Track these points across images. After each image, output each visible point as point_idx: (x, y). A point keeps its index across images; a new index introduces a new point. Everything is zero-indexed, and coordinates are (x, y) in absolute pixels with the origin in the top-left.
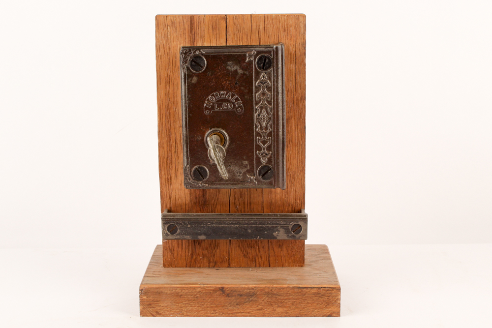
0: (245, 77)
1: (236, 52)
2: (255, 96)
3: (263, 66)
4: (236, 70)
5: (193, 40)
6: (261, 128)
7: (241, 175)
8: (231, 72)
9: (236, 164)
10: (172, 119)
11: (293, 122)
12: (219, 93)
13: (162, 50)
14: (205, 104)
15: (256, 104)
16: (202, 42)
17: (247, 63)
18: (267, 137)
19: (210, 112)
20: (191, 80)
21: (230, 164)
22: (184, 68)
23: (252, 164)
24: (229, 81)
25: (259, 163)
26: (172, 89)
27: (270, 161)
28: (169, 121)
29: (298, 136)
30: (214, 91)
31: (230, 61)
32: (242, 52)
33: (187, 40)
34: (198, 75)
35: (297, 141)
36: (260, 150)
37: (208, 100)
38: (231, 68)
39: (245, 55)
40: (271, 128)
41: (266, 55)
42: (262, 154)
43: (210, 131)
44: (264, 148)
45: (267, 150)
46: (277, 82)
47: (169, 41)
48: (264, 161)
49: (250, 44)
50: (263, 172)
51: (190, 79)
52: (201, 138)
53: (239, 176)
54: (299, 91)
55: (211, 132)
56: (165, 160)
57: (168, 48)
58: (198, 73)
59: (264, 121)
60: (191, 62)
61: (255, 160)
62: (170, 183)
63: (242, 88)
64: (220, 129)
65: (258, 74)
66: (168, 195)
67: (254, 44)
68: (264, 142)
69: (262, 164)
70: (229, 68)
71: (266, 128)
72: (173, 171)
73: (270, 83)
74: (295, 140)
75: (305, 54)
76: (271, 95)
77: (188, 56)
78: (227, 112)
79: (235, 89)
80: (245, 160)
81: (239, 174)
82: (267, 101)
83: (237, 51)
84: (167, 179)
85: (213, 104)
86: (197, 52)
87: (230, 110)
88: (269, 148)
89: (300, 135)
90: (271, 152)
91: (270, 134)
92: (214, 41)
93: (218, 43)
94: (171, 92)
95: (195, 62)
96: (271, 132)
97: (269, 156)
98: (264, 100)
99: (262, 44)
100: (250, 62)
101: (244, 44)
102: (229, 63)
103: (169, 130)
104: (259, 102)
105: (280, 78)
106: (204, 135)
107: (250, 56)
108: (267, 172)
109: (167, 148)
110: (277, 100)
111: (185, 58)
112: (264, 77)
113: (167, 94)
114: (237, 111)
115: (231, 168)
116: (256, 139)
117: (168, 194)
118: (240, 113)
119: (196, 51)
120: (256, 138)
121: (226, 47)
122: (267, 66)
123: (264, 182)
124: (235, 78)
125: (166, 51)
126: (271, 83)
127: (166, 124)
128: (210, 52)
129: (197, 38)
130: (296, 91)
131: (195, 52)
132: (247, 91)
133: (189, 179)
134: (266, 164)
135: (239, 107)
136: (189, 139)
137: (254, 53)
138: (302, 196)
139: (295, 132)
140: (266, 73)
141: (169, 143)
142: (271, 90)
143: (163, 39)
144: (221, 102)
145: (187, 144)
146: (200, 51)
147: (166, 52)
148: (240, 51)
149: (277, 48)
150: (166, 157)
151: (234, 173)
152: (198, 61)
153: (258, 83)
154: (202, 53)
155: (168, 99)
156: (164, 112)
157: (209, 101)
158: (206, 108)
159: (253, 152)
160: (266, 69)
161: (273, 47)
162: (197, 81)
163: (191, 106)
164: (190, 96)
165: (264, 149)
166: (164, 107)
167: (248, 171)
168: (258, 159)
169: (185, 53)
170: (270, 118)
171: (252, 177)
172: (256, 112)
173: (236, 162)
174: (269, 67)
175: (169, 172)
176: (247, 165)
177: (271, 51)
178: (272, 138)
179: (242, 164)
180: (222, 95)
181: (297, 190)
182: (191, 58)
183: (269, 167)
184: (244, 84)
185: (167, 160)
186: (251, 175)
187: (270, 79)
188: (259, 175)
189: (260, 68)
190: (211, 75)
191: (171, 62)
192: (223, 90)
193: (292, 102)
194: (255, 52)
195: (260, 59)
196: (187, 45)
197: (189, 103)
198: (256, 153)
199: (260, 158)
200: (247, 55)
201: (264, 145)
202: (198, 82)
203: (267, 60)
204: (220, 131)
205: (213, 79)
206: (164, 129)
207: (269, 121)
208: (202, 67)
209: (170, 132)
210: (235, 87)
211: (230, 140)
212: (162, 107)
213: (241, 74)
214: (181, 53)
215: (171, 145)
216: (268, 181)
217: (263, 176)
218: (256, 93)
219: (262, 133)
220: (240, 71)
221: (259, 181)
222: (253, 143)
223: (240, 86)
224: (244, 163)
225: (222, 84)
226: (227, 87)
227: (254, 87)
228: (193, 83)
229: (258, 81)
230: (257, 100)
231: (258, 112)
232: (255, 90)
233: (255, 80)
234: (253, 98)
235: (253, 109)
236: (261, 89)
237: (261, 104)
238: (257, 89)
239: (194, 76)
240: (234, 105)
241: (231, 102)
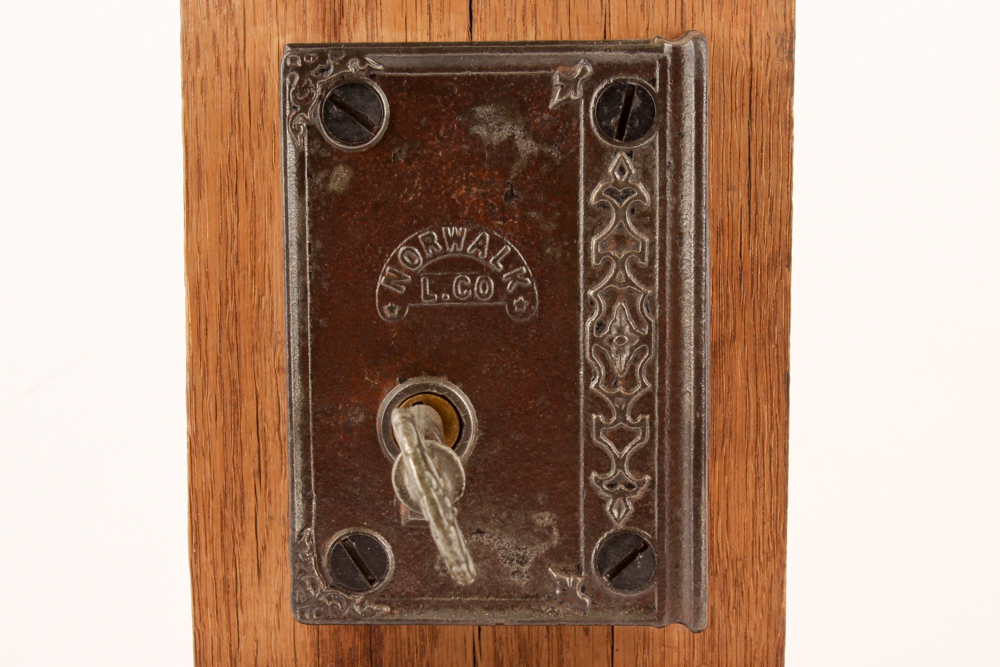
0: (544, 168)
1: (509, 68)
2: (587, 245)
3: (622, 124)
4: (511, 140)
5: (336, 17)
6: (610, 378)
7: (526, 568)
8: (490, 147)
9: (503, 526)
10: (245, 339)
11: (738, 357)
12: (440, 234)
13: (208, 56)
14: (382, 280)
15: (591, 280)
16: (372, 27)
17: (553, 113)
18: (634, 417)
19: (401, 312)
20: (327, 180)
21: (479, 524)
22: (296, 131)
23: (569, 529)
24: (480, 184)
25: (599, 520)
26: (245, 215)
27: (642, 512)
28: (234, 347)
29: (758, 414)
30: (419, 227)
31: (484, 103)
32: (536, 69)
33: (310, 17)
34: (352, 161)
35: (752, 435)
36: (603, 468)
37: (394, 262)
38: (490, 131)
39: (546, 81)
40: (651, 379)
41: (634, 80)
42: (611, 486)
43: (399, 388)
44: (620, 462)
45: (631, 469)
46: (677, 191)
47: (239, 21)
48: (619, 514)
49: (565, 38)
50: (615, 559)
51: (322, 175)
52: (361, 418)
53: (518, 572)
54: (766, 230)
55: (406, 391)
56: (215, 505)
57: (231, 48)
58: (355, 153)
59: (620, 352)
60: (326, 108)
61: (582, 508)
62: (232, 602)
63: (533, 214)
64: (443, 383)
65: (598, 157)
66: (225, 650)
67: (581, 34)
68: (621, 438)
69: (611, 525)
70: (481, 131)
71: (630, 379)
72: (247, 551)
73: (647, 195)
74: (747, 429)
75: (789, 79)
76: (652, 244)
77: (315, 81)
78: (473, 314)
79: (504, 220)
80: (540, 509)
81: (515, 566)
82: (634, 267)
83: (513, 63)
84: (220, 585)
85: (416, 277)
86: (353, 67)
87: (485, 302)
88: (640, 462)
89: (765, 409)
90: (647, 478)
91: (645, 404)
92: (422, 21)
93: (436, 31)
94: (244, 228)
95: (341, 106)
96: (649, 395)
97: (639, 495)
98: (621, 266)
99: (614, 34)
100: (568, 111)
101: (542, 37)
102: (481, 111)
103: (233, 383)
104: (604, 272)
105: (689, 174)
106: (377, 404)
107: (568, 84)
108: (631, 558)
109: (225, 459)
110: (677, 263)
111: (301, 88)
112: (622, 171)
113: (225, 237)
114: (511, 308)
115: (485, 539)
116: (588, 425)
117: (225, 644)
118: (525, 315)
119: (346, 59)
120: (588, 418)
121: (470, 46)
122: (637, 123)
123: (618, 599)
124: (505, 173)
125: (223, 59)
126: (652, 193)
127: (219, 359)
128: (404, 64)
129: (349, 10)
130: (753, 228)
131: (344, 63)
132: (553, 226)
133: (314, 585)
134: (628, 524)
135: (520, 291)
136: (315, 420)
137: (584, 71)
138: (772, 657)
139: (747, 397)
140: (630, 155)
141: (230, 438)
142: (651, 225)
143: (213, 11)
144: (445, 269)
145: (305, 440)
146: (363, 62)
147: (223, 66)
148: (528, 63)
149: (677, 53)
150: (218, 491)
151: (495, 563)
152: (356, 101)
153: (599, 196)
154: (370, 68)
155: (231, 258)
156: (215, 310)
157: (400, 267)
158: (386, 295)
159: (575, 476)
160: (633, 138)
161: (660, 49)
162: (352, 182)
163: (325, 285)
164: (319, 244)
165: (620, 466)
166: (214, 287)
167: (555, 555)
168: (596, 504)
169: (303, 71)
170: (646, 340)
171: (569, 580)
172: (588, 313)
173: (504, 515)
174: (645, 130)
175: (230, 557)
176: (549, 528)
177: (653, 66)
178: (652, 418)
179: (530, 525)
180: (450, 240)
181: (751, 633)
182: (325, 88)
183: (639, 538)
184: (541, 198)
185: (224, 506)
186: (566, 571)
187: (646, 177)
188: (600, 570)
189: (606, 132)
190: (408, 161)
191: (244, 105)
192: (455, 221)
193: (736, 274)
194: (589, 69)
195: (607, 96)
196: (311, 38)
197: (316, 275)
198: (587, 481)
199: (603, 502)
200: (556, 79)
201: (620, 447)
202: (355, 187)
203: (637, 102)
204: (438, 388)
205: (414, 176)
206: (212, 378)
207: (643, 350)
208: (370, 126)
209: (237, 393)
210: (503, 210)
211: (480, 426)
212: (204, 290)
213: (531, 156)
214: (287, 68)
215: (239, 448)
216: (634, 595)
217: (614, 573)
218: (588, 235)
219: (612, 397)
220: (526, 146)
221: (597, 596)
222: (577, 440)
223: (523, 207)
224: (539, 522)
225: (454, 196)
226: (472, 208)
227: (582, 212)
228: (334, 192)
229: (600, 185)
230: (593, 262)
231: (596, 314)
232: (585, 224)
233: (586, 184)
234: (578, 256)
235: (577, 299)
236: (609, 220)
237: (610, 282)
238: (595, 221)
239: (336, 164)
240: (500, 285)
241: (488, 269)
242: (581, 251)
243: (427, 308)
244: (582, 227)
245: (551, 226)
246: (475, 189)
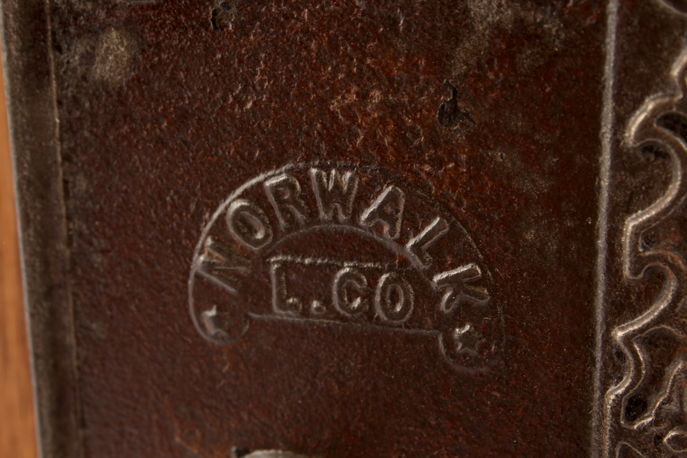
0: (526, 58)
2: (614, 233)
12: (307, 182)
15: (622, 309)
20: (88, 58)
24: (388, 84)
30: (270, 162)
34: (134, 22)
37: (220, 229)
51: (80, 48)
58: (138, 6)
63: (499, 155)
65: (648, 40)
78: (374, 346)
79: (438, 163)
87: (397, 326)
104: (648, 295)
114: (449, 343)
118: (478, 361)
124: (439, 64)
132: (544, 185)
144: (318, 252)
153: (645, 126)
157: (231, 241)
158: (208, 293)
162: (136, 65)
172: (613, 373)
180: (326, 197)
184: (518, 123)
190: (242, 27)
202: (142, 75)
205: (254, 59)
213: (498, 29)
218: (620, 211)
223: (479, 139)
225: (334, 105)
226: (371, 135)
227: (606, 159)
228: (104, 84)
229: (650, 105)
230: (626, 272)
231: (627, 382)
232: (615, 186)
233: (618, 99)
234: (593, 253)
235: (590, 340)
236: (666, 183)
237: (661, 318)
238: (633, 182)
239: (105, 27)
240: (427, 297)
241: (404, 262)
242: (601, 243)
243: (283, 324)
244: (605, 195)
245: (536, 185)
246: (377, 95)
